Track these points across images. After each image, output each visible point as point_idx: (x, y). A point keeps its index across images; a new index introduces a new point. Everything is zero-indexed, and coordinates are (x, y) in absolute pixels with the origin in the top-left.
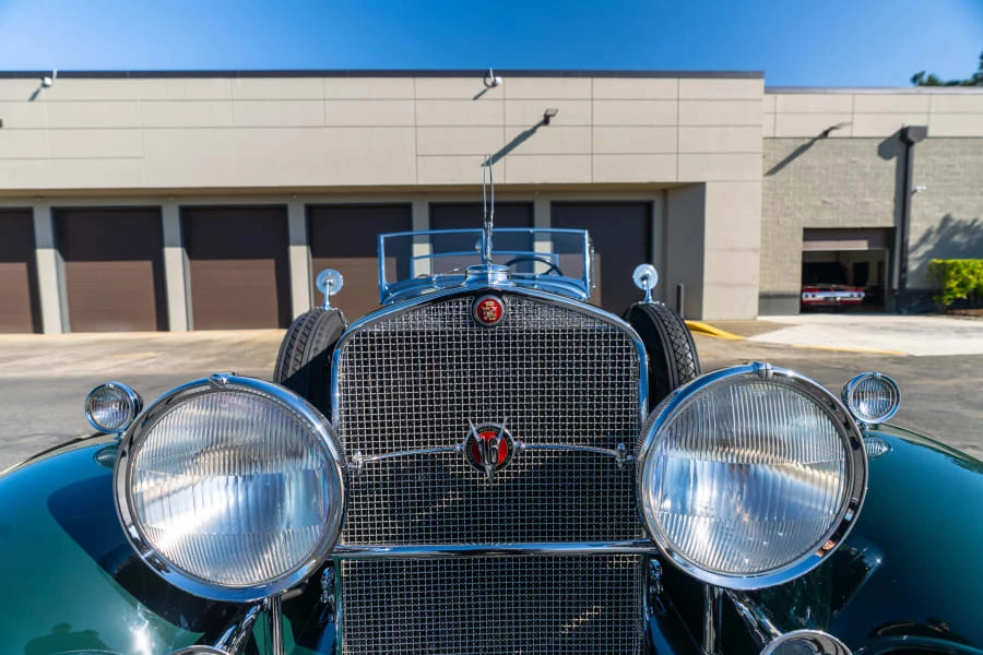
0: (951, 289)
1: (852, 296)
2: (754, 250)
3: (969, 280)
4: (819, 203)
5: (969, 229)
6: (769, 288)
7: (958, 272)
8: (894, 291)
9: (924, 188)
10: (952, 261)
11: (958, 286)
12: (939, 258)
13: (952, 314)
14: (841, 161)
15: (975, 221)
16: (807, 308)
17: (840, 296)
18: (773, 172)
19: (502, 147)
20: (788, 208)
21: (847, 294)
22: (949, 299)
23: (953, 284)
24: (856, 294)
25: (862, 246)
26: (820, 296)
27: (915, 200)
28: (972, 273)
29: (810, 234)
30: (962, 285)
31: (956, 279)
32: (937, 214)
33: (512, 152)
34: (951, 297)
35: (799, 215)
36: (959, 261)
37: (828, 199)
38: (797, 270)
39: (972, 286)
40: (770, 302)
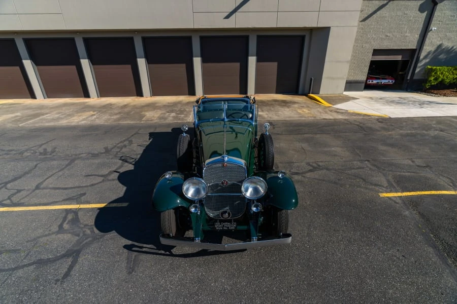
0: (431, 80)
1: (389, 82)
2: (348, 62)
3: (439, 77)
4: (384, 37)
5: (449, 51)
6: (351, 78)
7: (436, 73)
8: (408, 80)
9: (436, 29)
10: (435, 68)
11: (434, 79)
12: (430, 66)
13: (428, 92)
14: (399, 13)
15: (453, 47)
16: (368, 87)
17: (384, 81)
18: (364, 20)
19: (234, 8)
20: (369, 39)
21: (387, 81)
22: (429, 85)
23: (432, 78)
24: (391, 81)
25: (399, 58)
26: (375, 82)
27: (430, 34)
28: (442, 73)
29: (376, 52)
30: (436, 79)
31: (433, 76)
32: (438, 42)
33: (239, 11)
34: (429, 84)
35: (373, 43)
36: (438, 68)
37: (388, 35)
38: (366, 70)
39: (440, 80)
40: (351, 85)
